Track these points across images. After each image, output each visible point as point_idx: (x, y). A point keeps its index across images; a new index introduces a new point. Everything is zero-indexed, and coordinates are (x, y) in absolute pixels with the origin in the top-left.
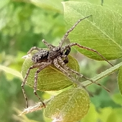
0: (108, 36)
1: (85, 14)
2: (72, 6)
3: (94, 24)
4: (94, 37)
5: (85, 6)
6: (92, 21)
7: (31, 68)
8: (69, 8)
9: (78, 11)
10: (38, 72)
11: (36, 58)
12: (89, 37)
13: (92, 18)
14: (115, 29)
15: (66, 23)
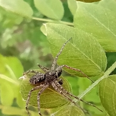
0: (87, 57)
1: (66, 36)
2: (53, 28)
3: (74, 46)
4: (76, 57)
5: (64, 29)
6: (72, 43)
8: (50, 29)
9: (59, 33)
11: (34, 81)
12: (72, 57)
13: (72, 40)
14: (92, 51)
15: (50, 43)
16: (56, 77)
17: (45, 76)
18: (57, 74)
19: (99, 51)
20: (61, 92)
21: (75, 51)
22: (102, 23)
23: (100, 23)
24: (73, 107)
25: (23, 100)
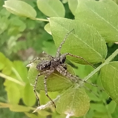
0: (88, 46)
2: (56, 21)
3: (77, 36)
4: (78, 46)
6: (75, 34)
7: (39, 75)
8: (54, 22)
9: (62, 25)
10: (46, 78)
11: (41, 67)
12: (74, 46)
13: (74, 31)
14: (93, 40)
16: (61, 63)
17: (50, 62)
18: (61, 60)
19: (100, 40)
20: (65, 74)
21: (78, 41)
22: (102, 17)
23: (100, 17)
24: (77, 89)
25: (31, 85)
